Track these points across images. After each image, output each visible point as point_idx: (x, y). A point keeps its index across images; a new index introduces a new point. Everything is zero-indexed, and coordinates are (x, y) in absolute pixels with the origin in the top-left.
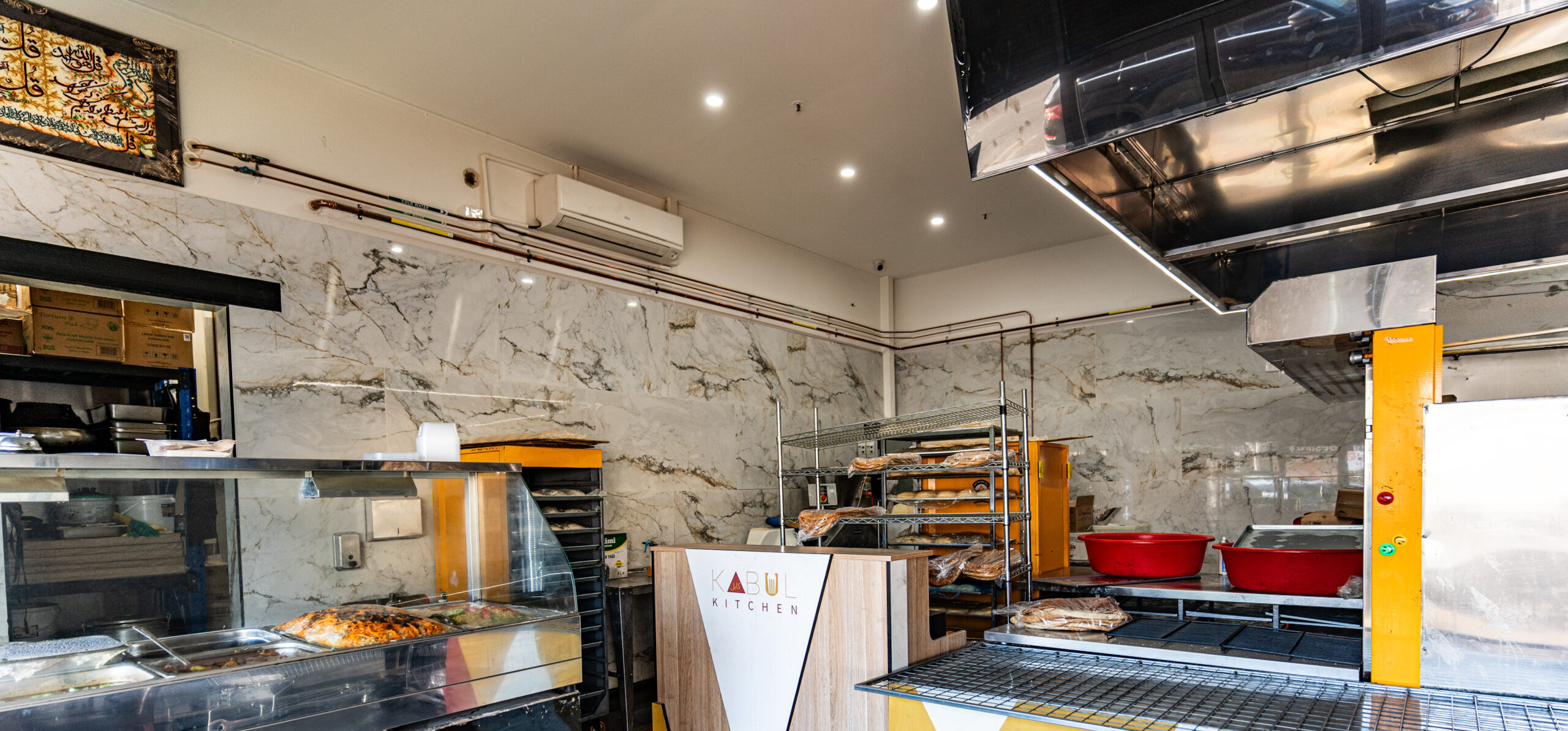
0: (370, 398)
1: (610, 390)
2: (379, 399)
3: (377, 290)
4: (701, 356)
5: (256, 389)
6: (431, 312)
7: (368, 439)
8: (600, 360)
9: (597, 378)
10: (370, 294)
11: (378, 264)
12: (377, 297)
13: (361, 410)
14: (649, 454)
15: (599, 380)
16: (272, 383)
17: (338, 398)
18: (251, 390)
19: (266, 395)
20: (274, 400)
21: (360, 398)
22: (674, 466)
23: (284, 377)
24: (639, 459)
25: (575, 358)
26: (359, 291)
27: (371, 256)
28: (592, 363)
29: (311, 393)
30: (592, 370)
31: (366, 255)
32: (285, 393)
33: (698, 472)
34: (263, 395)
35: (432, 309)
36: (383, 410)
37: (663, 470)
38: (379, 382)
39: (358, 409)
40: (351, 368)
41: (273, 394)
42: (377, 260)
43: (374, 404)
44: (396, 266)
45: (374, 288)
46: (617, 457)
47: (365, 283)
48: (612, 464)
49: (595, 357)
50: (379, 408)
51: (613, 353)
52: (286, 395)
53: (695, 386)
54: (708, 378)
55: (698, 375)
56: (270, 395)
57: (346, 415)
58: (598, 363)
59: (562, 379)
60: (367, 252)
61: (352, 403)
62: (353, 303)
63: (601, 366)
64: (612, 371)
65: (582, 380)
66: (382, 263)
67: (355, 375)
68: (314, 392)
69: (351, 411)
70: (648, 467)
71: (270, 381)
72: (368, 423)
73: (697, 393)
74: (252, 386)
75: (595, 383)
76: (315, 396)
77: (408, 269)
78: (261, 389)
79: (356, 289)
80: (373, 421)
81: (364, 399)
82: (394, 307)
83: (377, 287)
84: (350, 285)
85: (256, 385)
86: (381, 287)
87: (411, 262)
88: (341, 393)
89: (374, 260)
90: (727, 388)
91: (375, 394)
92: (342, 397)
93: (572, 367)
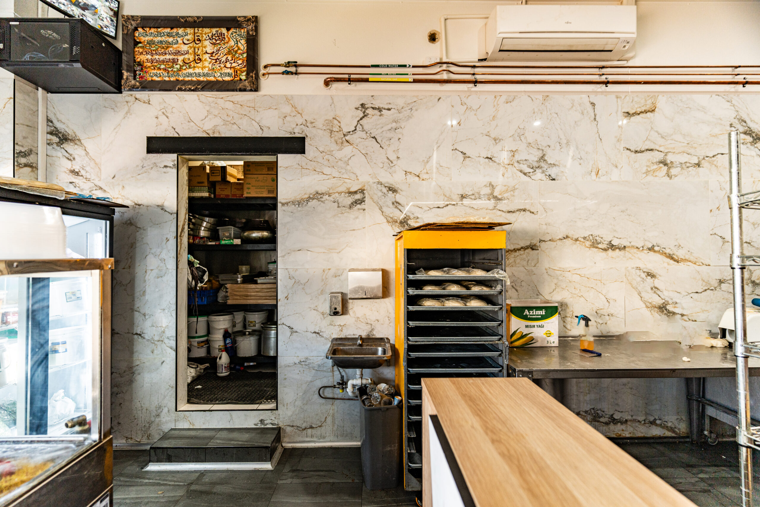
0: (356, 203)
1: (554, 179)
2: (361, 203)
3: (363, 130)
4: (662, 137)
5: (289, 202)
6: (399, 139)
7: (354, 230)
8: (544, 155)
9: (540, 171)
10: (359, 133)
11: (364, 113)
12: (363, 135)
13: (350, 211)
14: (595, 233)
15: (543, 172)
16: (298, 198)
17: (336, 204)
18: (287, 203)
19: (295, 206)
20: (299, 209)
21: (350, 203)
22: (626, 244)
23: (305, 194)
24: (584, 238)
25: (517, 157)
26: (351, 133)
27: (360, 109)
28: (536, 159)
29: (320, 202)
30: (535, 164)
31: (357, 109)
32: (305, 203)
33: (656, 248)
34: (293, 206)
35: (400, 136)
36: (364, 210)
37: (612, 247)
38: (362, 191)
39: (348, 210)
40: (344, 184)
41: (299, 205)
42: (363, 110)
43: (358, 206)
44: (376, 112)
45: (361, 129)
46: (561, 237)
47: (356, 127)
48: (555, 243)
49: (540, 153)
50: (361, 209)
51: (558, 147)
52: (306, 205)
53: (655, 167)
54: (670, 158)
55: (659, 156)
56: (297, 206)
57: (340, 215)
58: (542, 158)
59: (506, 176)
60: (357, 107)
61: (344, 207)
62: (347, 141)
63: (545, 160)
64: (556, 163)
65: (525, 174)
66: (367, 112)
67: (347, 189)
68: (322, 201)
69: (343, 212)
70: (595, 244)
71: (297, 197)
72: (354, 219)
73: (657, 173)
74: (288, 201)
75: (539, 174)
76: (322, 204)
77: (384, 112)
78: (293, 202)
79: (350, 132)
80: (357, 218)
81: (352, 203)
82: (374, 140)
83: (363, 128)
84: (345, 130)
85: (290, 200)
86: (366, 127)
87: (386, 107)
88: (338, 201)
89: (361, 111)
90: (698, 165)
91: (359, 200)
92: (338, 204)
93: (516, 164)
